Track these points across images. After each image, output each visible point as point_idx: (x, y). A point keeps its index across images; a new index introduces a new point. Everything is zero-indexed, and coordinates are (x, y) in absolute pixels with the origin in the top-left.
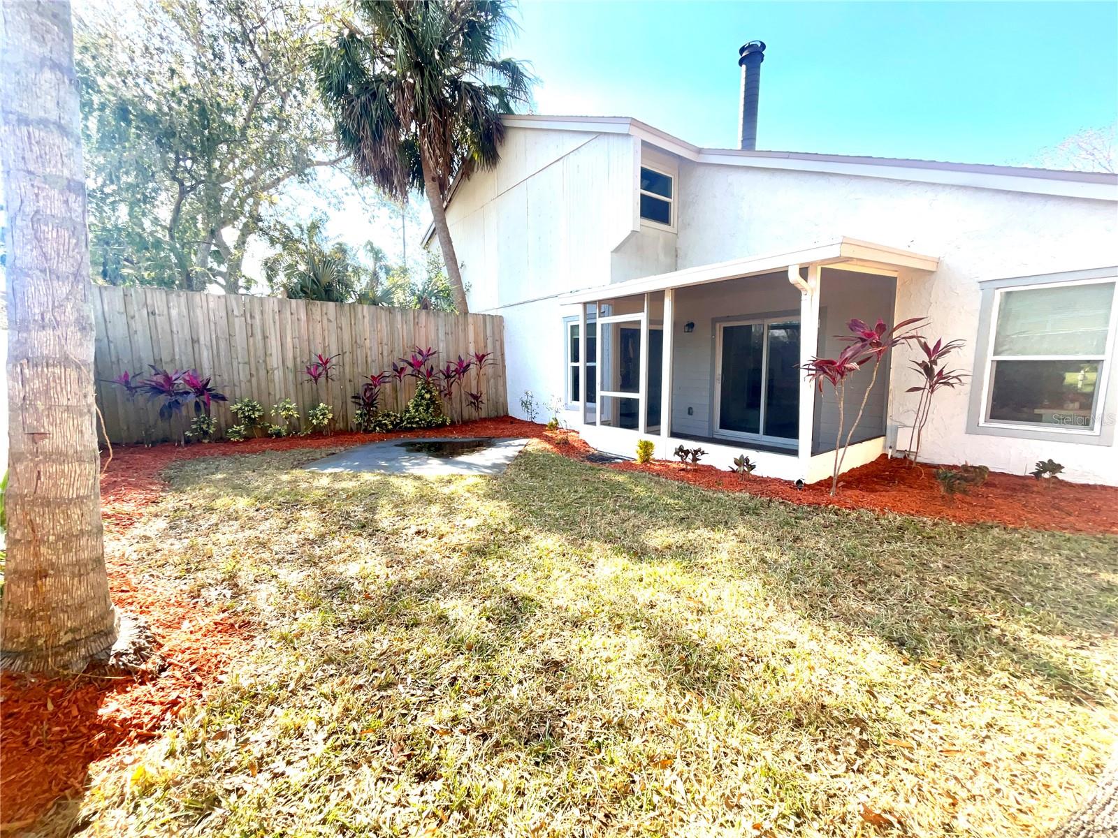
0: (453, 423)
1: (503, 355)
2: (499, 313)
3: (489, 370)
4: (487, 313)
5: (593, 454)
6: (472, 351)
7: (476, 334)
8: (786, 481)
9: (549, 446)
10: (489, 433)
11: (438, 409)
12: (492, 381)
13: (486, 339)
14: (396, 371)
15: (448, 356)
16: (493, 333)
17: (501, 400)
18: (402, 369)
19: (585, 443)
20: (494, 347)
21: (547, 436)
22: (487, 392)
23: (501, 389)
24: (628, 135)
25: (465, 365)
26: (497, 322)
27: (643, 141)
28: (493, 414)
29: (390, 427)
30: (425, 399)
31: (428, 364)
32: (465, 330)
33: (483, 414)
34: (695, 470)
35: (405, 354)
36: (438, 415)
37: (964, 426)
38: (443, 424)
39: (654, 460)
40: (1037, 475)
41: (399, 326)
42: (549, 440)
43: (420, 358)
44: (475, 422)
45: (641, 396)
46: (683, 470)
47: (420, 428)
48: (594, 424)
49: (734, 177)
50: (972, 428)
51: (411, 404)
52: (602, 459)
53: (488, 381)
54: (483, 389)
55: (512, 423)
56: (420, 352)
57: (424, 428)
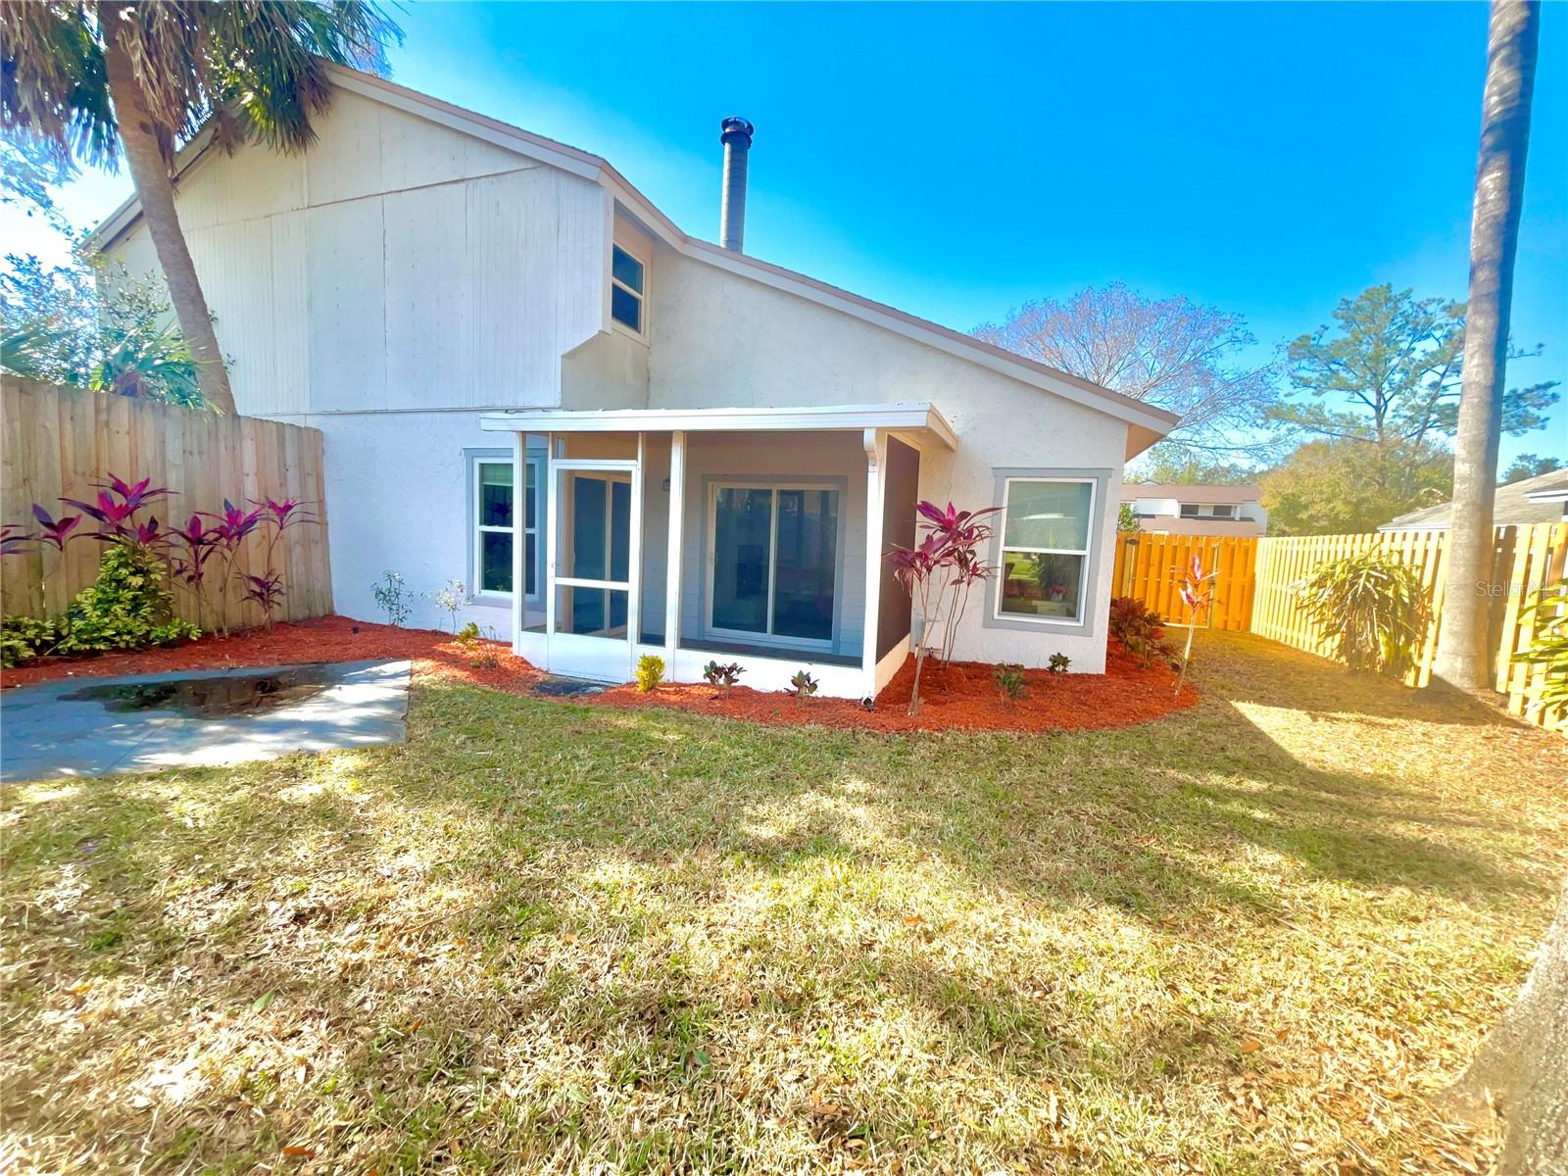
0: (206, 636)
1: (321, 502)
2: (312, 423)
3: (293, 531)
4: (285, 420)
5: (544, 682)
6: (251, 489)
7: (261, 459)
8: (848, 701)
9: (460, 674)
10: (313, 653)
11: (164, 611)
12: (298, 551)
13: (283, 469)
14: (50, 525)
15: (191, 500)
16: (301, 458)
17: (318, 586)
18: (68, 522)
19: (524, 662)
20: (303, 486)
21: (444, 654)
22: (290, 569)
23: (317, 565)
24: (594, 183)
25: (242, 520)
26: (311, 441)
27: (616, 200)
28: (300, 613)
29: (28, 653)
30: (128, 587)
31: (143, 516)
32: (235, 451)
33: (278, 614)
34: (731, 696)
35: (68, 485)
36: (167, 620)
37: (980, 620)
38: (183, 640)
39: (665, 685)
40: (1052, 669)
41: (52, 425)
42: (453, 661)
43: (119, 500)
44: (262, 629)
45: (632, 587)
46: (716, 697)
47: (117, 650)
48: (542, 629)
49: (732, 288)
50: (989, 623)
51: (87, 599)
52: (567, 688)
53: (290, 551)
54: (279, 568)
55: (355, 630)
56: (119, 487)
57: (128, 650)
